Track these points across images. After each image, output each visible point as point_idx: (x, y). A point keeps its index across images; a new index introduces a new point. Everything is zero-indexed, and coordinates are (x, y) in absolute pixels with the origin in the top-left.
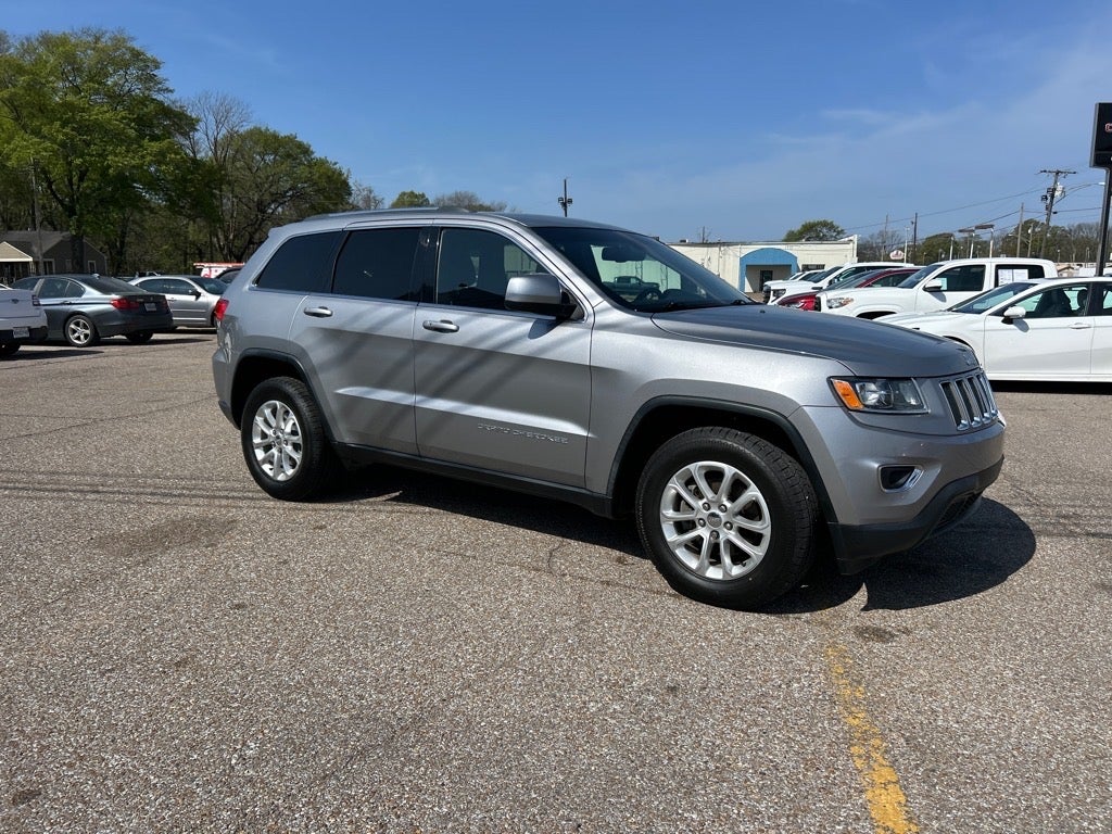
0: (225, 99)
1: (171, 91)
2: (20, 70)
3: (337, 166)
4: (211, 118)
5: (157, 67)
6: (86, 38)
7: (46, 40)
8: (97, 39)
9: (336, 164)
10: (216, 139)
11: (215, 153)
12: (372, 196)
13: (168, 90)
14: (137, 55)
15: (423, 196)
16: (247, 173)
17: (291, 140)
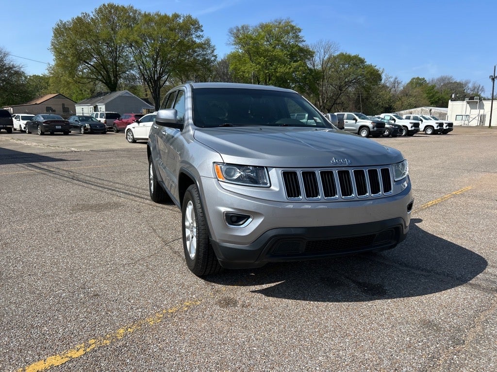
0: (329, 42)
1: (305, 41)
2: (251, 39)
3: (376, 68)
4: (322, 50)
5: (300, 32)
6: (276, 24)
7: (262, 27)
8: (280, 23)
9: (375, 66)
10: (323, 60)
11: (322, 66)
12: (397, 80)
13: (303, 41)
14: (293, 27)
15: (424, 79)
16: (335, 73)
17: (356, 57)
